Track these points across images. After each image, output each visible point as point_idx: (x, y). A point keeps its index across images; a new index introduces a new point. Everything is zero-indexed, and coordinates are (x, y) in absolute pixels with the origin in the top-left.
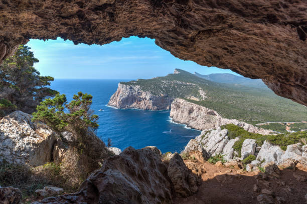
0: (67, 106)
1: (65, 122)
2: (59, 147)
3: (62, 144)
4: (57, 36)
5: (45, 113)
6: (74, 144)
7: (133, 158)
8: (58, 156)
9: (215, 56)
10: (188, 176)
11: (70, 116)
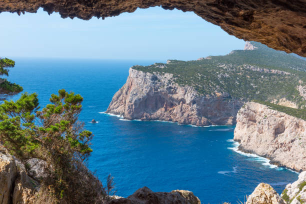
0: (38, 116)
1: (35, 142)
2: (24, 186)
3: (27, 181)
4: (37, 8)
5: (4, 125)
6: (50, 181)
8: (22, 200)
9: (293, 38)
11: (45, 132)
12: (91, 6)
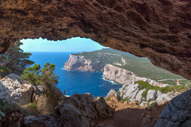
0: (40, 71)
1: (40, 80)
2: (36, 94)
3: (37, 93)
4: (39, 37)
5: (28, 75)
6: (45, 92)
7: (77, 98)
8: (35, 99)
10: (107, 108)
11: (43, 77)
12: (57, 37)
